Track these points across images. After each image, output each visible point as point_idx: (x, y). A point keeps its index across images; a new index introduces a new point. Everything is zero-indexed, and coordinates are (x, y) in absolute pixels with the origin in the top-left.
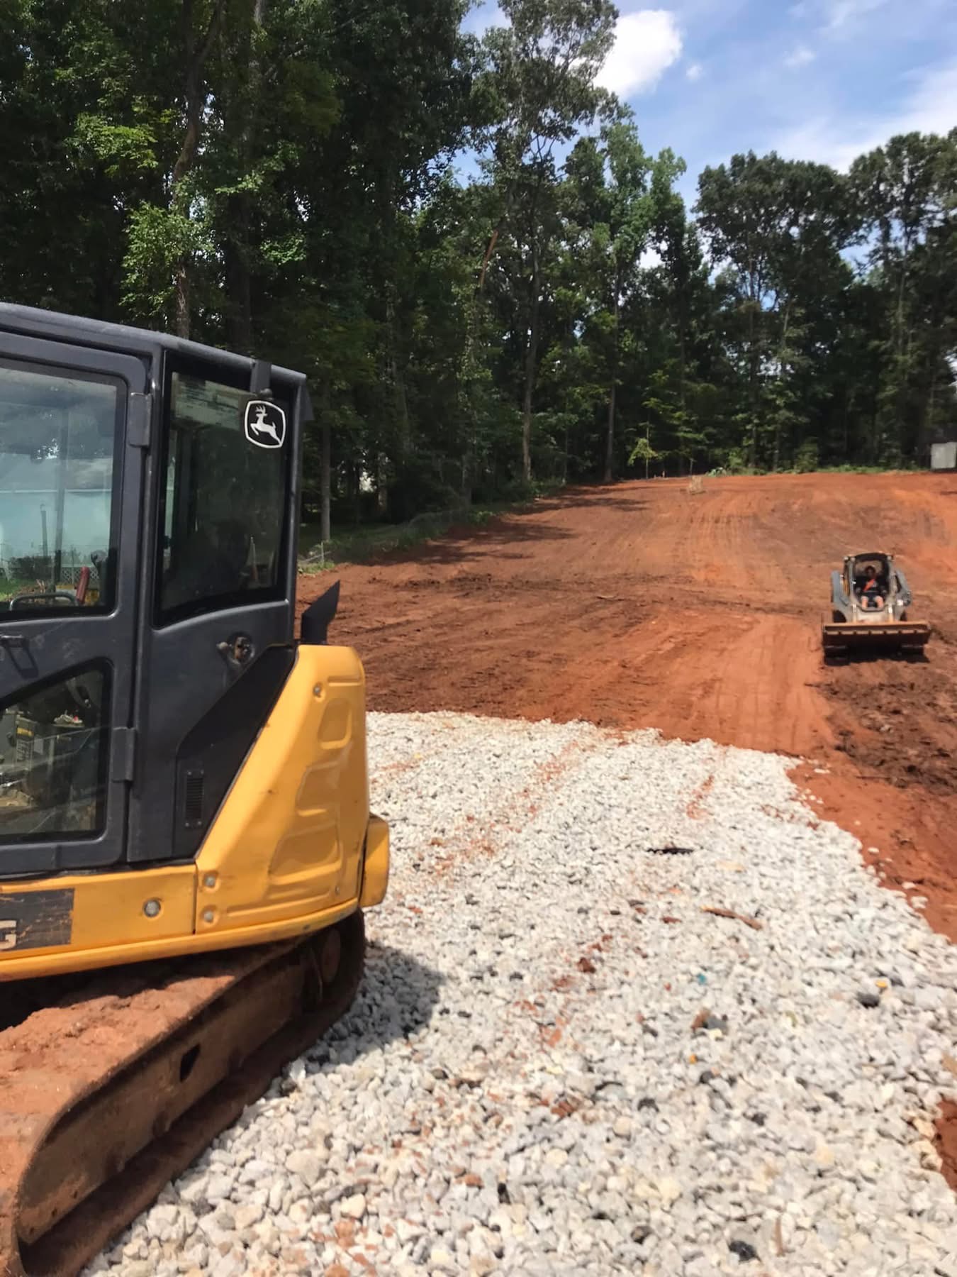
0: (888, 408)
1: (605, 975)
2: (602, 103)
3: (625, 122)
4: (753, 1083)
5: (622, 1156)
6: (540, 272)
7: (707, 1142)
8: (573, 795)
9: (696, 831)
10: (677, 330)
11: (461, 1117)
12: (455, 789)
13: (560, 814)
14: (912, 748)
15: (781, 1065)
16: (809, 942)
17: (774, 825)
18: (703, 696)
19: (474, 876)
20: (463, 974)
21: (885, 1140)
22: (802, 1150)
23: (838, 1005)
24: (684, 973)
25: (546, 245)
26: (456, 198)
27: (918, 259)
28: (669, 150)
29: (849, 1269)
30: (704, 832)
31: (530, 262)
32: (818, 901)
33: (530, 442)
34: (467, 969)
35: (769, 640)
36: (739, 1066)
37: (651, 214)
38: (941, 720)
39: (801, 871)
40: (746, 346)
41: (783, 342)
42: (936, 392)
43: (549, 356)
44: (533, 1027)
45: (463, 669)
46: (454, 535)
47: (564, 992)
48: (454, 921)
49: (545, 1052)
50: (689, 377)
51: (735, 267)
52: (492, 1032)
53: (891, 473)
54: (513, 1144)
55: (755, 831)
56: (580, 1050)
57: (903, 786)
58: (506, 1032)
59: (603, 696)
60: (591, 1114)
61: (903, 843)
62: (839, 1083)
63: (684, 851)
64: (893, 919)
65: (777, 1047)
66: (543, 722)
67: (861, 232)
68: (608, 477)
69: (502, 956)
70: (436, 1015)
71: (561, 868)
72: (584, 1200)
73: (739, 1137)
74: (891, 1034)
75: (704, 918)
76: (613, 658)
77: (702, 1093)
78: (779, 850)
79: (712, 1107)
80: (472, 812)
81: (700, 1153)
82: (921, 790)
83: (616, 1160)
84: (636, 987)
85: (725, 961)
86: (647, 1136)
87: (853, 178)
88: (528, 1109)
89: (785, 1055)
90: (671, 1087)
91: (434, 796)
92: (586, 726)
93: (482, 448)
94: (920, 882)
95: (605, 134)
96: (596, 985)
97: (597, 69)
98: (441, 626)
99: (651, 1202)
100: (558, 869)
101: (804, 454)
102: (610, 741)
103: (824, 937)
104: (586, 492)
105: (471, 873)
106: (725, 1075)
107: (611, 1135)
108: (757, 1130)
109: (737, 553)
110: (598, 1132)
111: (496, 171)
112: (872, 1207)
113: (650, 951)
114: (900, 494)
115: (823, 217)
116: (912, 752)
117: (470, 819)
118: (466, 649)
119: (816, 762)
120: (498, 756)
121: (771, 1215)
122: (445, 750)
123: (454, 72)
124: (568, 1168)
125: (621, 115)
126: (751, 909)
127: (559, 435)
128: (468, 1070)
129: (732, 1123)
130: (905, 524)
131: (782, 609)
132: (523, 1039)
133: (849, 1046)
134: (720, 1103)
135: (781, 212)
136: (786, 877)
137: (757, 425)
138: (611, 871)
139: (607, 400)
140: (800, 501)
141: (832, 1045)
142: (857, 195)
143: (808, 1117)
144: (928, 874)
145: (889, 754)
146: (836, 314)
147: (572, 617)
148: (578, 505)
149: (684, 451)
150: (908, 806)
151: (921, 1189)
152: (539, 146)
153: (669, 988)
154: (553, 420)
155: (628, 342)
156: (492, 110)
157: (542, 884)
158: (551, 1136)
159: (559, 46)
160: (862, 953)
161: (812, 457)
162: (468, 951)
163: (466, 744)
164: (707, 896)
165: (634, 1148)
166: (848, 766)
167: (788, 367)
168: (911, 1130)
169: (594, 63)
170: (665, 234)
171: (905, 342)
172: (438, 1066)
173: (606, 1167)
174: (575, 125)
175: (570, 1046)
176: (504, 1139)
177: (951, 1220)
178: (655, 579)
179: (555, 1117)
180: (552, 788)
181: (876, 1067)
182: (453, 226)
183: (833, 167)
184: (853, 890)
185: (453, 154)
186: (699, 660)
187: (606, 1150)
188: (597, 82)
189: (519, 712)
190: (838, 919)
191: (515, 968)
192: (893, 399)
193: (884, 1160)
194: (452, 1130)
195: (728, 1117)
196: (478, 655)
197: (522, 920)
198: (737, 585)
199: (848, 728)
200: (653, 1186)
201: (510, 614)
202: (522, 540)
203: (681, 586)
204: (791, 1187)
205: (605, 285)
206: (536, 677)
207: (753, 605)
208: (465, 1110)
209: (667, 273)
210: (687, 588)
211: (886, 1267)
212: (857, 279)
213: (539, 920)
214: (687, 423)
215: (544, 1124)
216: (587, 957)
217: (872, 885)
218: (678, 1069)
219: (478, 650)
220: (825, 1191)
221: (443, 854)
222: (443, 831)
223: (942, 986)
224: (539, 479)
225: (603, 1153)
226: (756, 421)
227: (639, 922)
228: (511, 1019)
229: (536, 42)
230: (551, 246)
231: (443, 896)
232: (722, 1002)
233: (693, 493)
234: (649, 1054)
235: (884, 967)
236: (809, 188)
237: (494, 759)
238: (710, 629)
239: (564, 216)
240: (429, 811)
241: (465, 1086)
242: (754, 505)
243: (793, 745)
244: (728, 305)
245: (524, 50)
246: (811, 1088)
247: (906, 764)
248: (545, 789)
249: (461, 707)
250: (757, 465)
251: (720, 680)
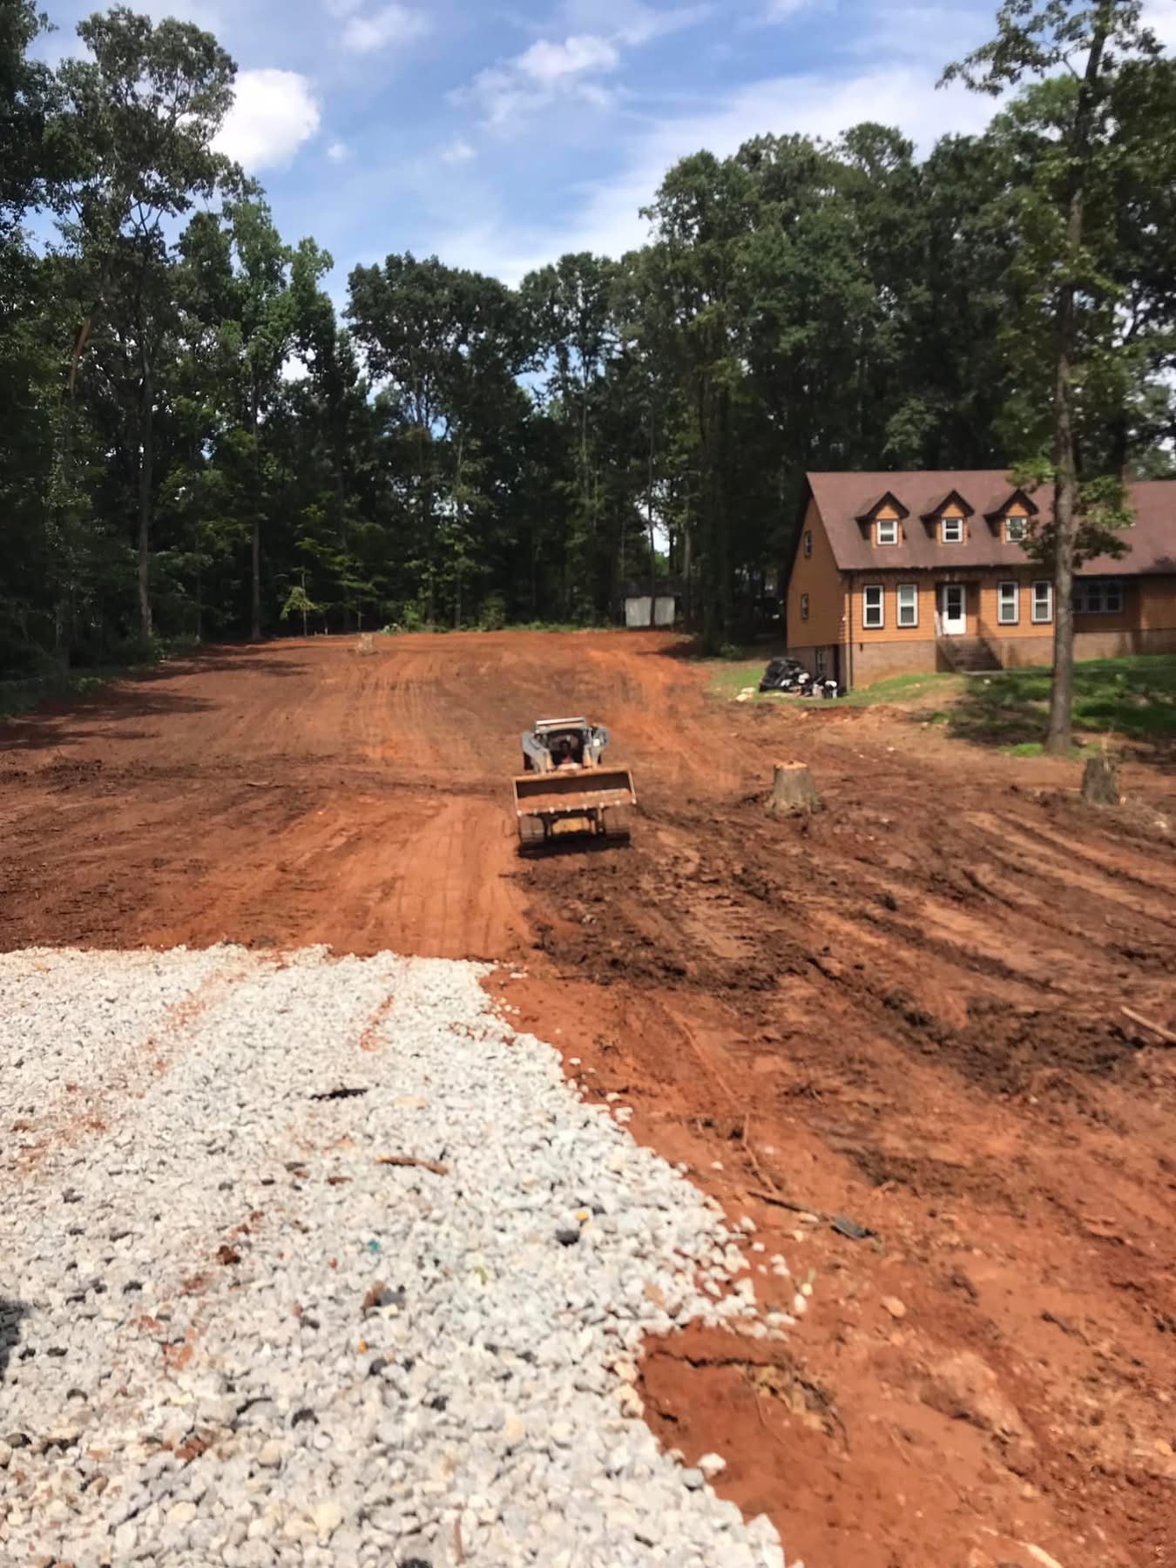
0: (578, 557)
1: (253, 1264)
2: (223, 172)
3: (253, 199)
4: (434, 1362)
5: (269, 1491)
6: (152, 375)
7: (377, 1447)
8: (215, 1040)
9: (371, 1065)
10: (332, 457)
11: (49, 1492)
12: (50, 1051)
13: (197, 1068)
14: (615, 938)
15: (467, 1334)
16: (502, 1181)
17: (464, 1045)
18: (381, 900)
19: (76, 1163)
20: (56, 1298)
21: (582, 1395)
22: (489, 1428)
23: (533, 1249)
24: (354, 1243)
25: (158, 342)
26: (29, 270)
27: (598, 393)
28: (311, 240)
29: (539, 1559)
30: (381, 1064)
31: (138, 361)
32: (513, 1129)
33: (149, 589)
34: (63, 1290)
35: (459, 827)
36: (419, 1344)
37: (293, 314)
38: (645, 905)
39: (494, 1096)
40: (416, 480)
41: (458, 478)
42: (627, 542)
43: (170, 480)
44: (154, 1349)
45: (62, 888)
46: (48, 709)
47: (197, 1295)
48: (46, 1228)
49: (170, 1379)
50: (350, 514)
51: (397, 386)
52: (96, 1367)
53: (585, 631)
54: (121, 1510)
55: (442, 1056)
56: (218, 1365)
57: (606, 983)
58: (115, 1364)
59: (257, 910)
60: (228, 1447)
61: (606, 1048)
62: (533, 1341)
63: (355, 1092)
64: (595, 1138)
65: (462, 1312)
66: (175, 950)
67: (537, 357)
68: (256, 634)
69: (113, 1264)
70: (14, 1361)
71: (199, 1136)
72: (218, 1559)
73: (414, 1430)
74: (591, 1271)
75: (378, 1171)
76: (270, 861)
77: (372, 1389)
78: (469, 1075)
79: (384, 1402)
80: (75, 1078)
81: (367, 1463)
82: (624, 986)
83: (262, 1499)
84: (293, 1272)
85: (403, 1219)
86: (302, 1458)
87: (524, 296)
88: (144, 1460)
89: (472, 1320)
90: (334, 1389)
91: (19, 1064)
92: (234, 950)
93: (82, 595)
94: (625, 1091)
95: (229, 212)
96: (241, 1278)
97: (213, 130)
98: (29, 833)
99: (303, 1541)
100: (193, 1137)
101: (488, 608)
102: (266, 966)
103: (519, 1171)
104: (228, 652)
105: (72, 1160)
106: (400, 1359)
107: (256, 1467)
108: (438, 1416)
109: (418, 725)
110: (237, 1469)
111: (85, 241)
112: (566, 1478)
113: (311, 1224)
114: (595, 654)
115: (495, 336)
116: (615, 944)
117: (70, 1088)
118: (67, 862)
119: (512, 965)
120: (112, 1001)
121: (450, 1516)
122: (36, 1000)
123: (19, 106)
124: (196, 1523)
125: (248, 190)
126: (435, 1152)
127: (188, 581)
128: (59, 1426)
129: (408, 1416)
130: (602, 688)
131: (471, 790)
132: (140, 1368)
133: (546, 1294)
134: (393, 1395)
135: (446, 327)
136: (477, 1107)
137: (434, 574)
138: (263, 1129)
139: (248, 538)
140: (488, 663)
141: (526, 1296)
142: (529, 315)
143: (495, 1388)
144: (634, 1081)
145: (591, 947)
146: (516, 449)
147: (213, 812)
148: (219, 668)
149: (351, 604)
150: (611, 1006)
151: (619, 1443)
152: (141, 216)
153: (334, 1265)
154: (179, 561)
155: (272, 468)
156: (73, 162)
157: (171, 1160)
158: (174, 1488)
159: (162, 95)
160: (561, 1183)
161: (498, 612)
162: (64, 1264)
163: (67, 989)
164: (384, 1143)
165: (285, 1476)
166: (548, 966)
167: (466, 507)
168: (612, 1376)
169: (209, 122)
170: (312, 340)
171: (592, 484)
172: (16, 1430)
173: (247, 1509)
174: (189, 195)
175: (204, 1364)
176: (109, 1507)
177: (652, 1472)
178: (321, 759)
179: (181, 1462)
180: (188, 1034)
181: (574, 1313)
182: (27, 306)
183: (503, 281)
184: (552, 1111)
185: (22, 212)
186: (377, 855)
187: (247, 1488)
188: (215, 146)
189: (142, 940)
190: (535, 1148)
191: (131, 1275)
192: (582, 548)
193: (580, 1419)
194: (35, 1511)
195: (402, 1409)
196: (84, 869)
197: (143, 1211)
198: (420, 762)
199: (547, 922)
200: (307, 1519)
201: (129, 811)
202: (143, 714)
203: (353, 767)
204: (474, 1477)
205: (240, 397)
206: (167, 893)
207: (439, 787)
208: (55, 1481)
209: (316, 387)
210: (360, 768)
211: (581, 1546)
212: (536, 410)
213: (166, 1208)
214: (352, 570)
215: (165, 1475)
216: (229, 1245)
217: (573, 1103)
218: (343, 1364)
219: (83, 862)
220: (514, 1472)
221: (31, 1140)
222: (32, 1110)
223: (647, 1206)
224: (164, 636)
225: (244, 1493)
226: (432, 569)
227: (298, 1188)
228: (123, 1345)
229: (130, 86)
230: (166, 343)
231: (30, 1197)
232: (398, 1270)
233: (363, 654)
234: (308, 1352)
235: (585, 1195)
236: (478, 302)
237: (107, 1005)
238: (390, 818)
239: (181, 306)
240: (11, 1085)
241: (56, 1448)
242: (436, 668)
243: (486, 948)
244: (392, 430)
245: (114, 92)
246: (502, 1353)
247: (609, 957)
248: (177, 1038)
249: (59, 941)
250: (437, 620)
251: (402, 878)
